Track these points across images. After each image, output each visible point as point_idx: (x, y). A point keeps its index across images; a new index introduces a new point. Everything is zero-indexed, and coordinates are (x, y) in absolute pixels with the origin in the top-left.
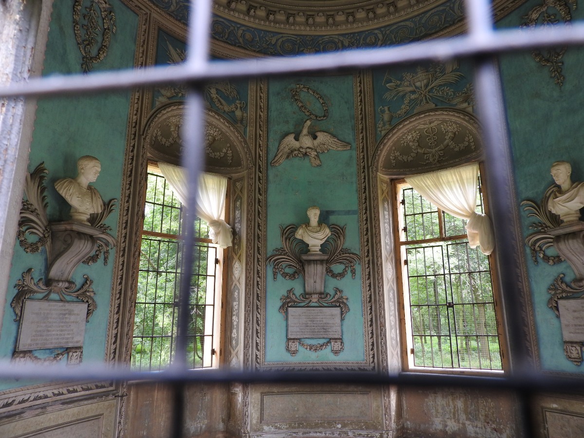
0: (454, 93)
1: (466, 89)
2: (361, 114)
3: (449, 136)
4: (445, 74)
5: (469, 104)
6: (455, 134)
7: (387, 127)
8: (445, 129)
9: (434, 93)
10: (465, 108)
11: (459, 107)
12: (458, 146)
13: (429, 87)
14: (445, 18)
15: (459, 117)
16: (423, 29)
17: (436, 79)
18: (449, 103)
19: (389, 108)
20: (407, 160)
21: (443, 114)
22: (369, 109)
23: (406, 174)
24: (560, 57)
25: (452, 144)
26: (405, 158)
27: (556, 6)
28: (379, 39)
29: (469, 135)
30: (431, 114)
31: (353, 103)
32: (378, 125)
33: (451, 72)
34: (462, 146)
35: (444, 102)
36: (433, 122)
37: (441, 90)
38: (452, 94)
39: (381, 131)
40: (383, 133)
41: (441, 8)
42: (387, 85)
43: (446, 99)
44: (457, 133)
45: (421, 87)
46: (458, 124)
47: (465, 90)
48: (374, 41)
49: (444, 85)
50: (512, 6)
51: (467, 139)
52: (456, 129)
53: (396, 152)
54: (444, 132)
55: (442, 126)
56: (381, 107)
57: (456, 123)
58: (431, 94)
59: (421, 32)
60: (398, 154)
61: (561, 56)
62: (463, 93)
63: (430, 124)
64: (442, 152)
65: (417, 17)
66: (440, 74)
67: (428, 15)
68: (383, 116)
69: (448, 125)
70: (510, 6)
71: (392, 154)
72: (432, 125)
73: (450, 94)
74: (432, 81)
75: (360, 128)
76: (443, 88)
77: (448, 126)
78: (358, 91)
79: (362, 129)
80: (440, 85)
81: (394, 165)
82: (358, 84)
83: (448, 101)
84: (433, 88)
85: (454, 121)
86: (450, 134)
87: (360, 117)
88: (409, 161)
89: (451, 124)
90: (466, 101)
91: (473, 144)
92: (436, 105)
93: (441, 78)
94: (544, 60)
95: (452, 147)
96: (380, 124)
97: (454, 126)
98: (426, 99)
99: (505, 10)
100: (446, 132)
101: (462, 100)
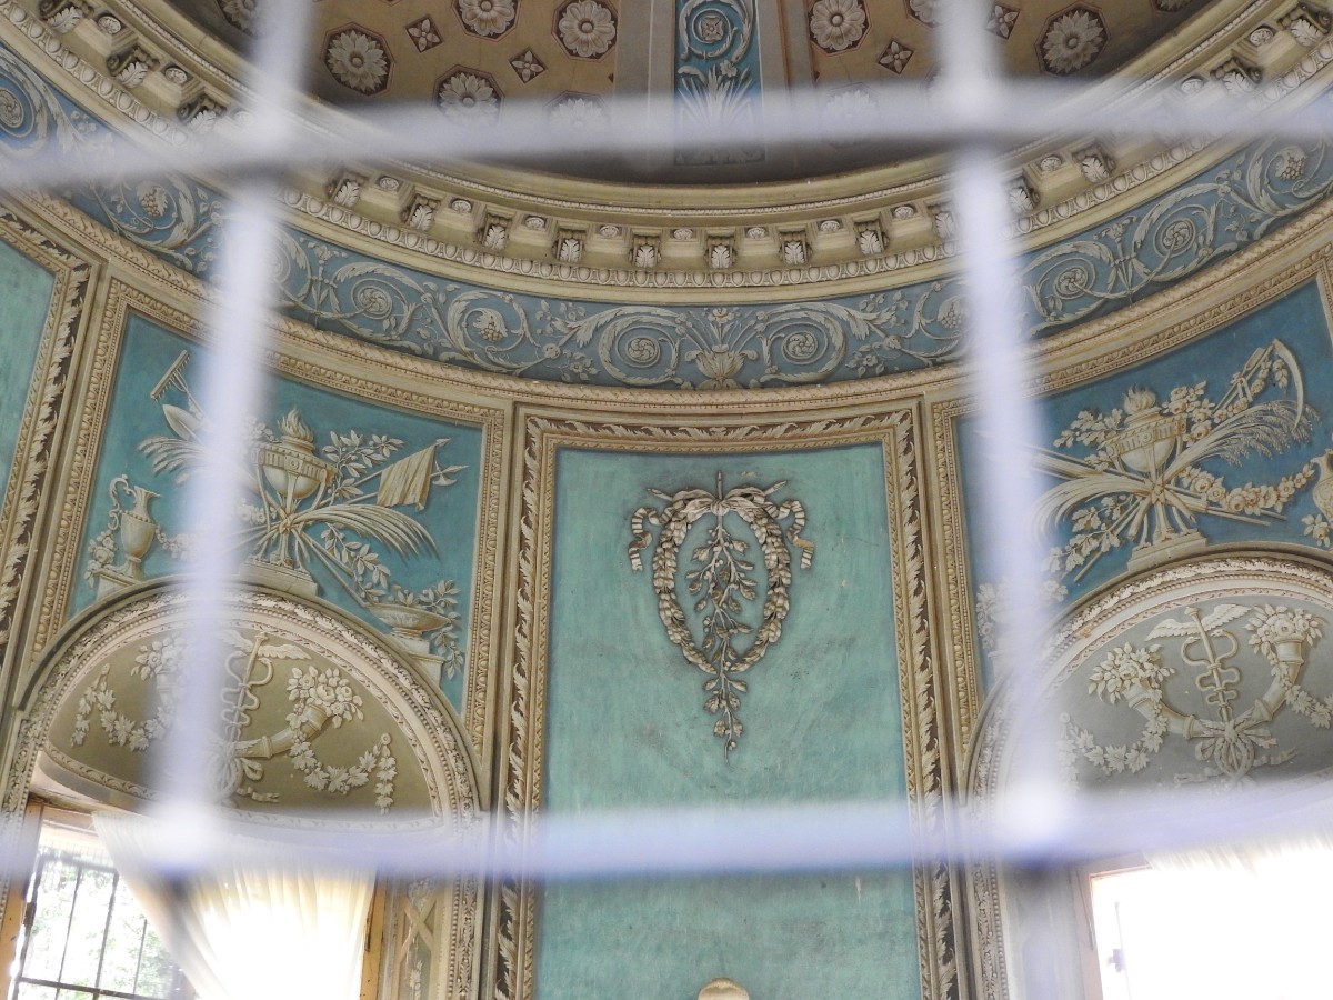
0: (389, 586)
1: (431, 595)
2: (40, 457)
3: (303, 718)
4: (372, 500)
5: (432, 651)
6: (328, 720)
7: (126, 570)
8: (299, 687)
9: (323, 541)
10: (417, 658)
11: (397, 639)
12: (323, 769)
13: (311, 513)
14: (411, 320)
15: (393, 679)
16: (334, 299)
17: (340, 499)
18: (366, 608)
19: (150, 500)
20: (127, 741)
21: (339, 637)
22: (76, 459)
23: (105, 799)
24: (742, 668)
25: (303, 755)
26: (123, 726)
27: (755, 527)
28: (179, 220)
29: (386, 752)
30: (300, 612)
31: (25, 393)
32: (92, 542)
33: (395, 507)
34: (339, 777)
35: (347, 591)
36: (279, 642)
37: (350, 549)
38: (384, 584)
39: (97, 576)
40: (106, 589)
41: (407, 280)
42: (167, 408)
43: (358, 589)
44: (337, 722)
45: (284, 496)
46: (366, 695)
47: (426, 595)
48: (161, 210)
49: (365, 537)
50: (624, 438)
51: (367, 760)
52: (339, 708)
53: (103, 687)
54: (292, 697)
55: (296, 671)
56: (123, 478)
57: (356, 688)
58: (311, 541)
59: (324, 304)
60: (106, 698)
61: (747, 666)
62: (421, 603)
63: (263, 643)
64: (257, 766)
65: (324, 247)
66: (358, 492)
67: (363, 267)
68: (120, 517)
69: (322, 678)
70: (620, 431)
71: (89, 691)
72: (269, 650)
73: (375, 579)
74: (325, 495)
75: (23, 516)
76: (355, 544)
77: (316, 685)
78: (57, 359)
79: (29, 526)
80: (347, 528)
81: (79, 740)
82: (64, 332)
83: (365, 599)
84: (320, 521)
85: (358, 677)
86: (310, 716)
87: (34, 468)
88: (132, 746)
89: (333, 682)
90: (424, 636)
91: (389, 788)
92: (321, 592)
93: (358, 508)
94: (694, 649)
95: (299, 763)
96: (101, 546)
97: (343, 694)
98: (290, 547)
99: (602, 432)
100: (297, 700)
101: (410, 623)
